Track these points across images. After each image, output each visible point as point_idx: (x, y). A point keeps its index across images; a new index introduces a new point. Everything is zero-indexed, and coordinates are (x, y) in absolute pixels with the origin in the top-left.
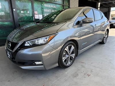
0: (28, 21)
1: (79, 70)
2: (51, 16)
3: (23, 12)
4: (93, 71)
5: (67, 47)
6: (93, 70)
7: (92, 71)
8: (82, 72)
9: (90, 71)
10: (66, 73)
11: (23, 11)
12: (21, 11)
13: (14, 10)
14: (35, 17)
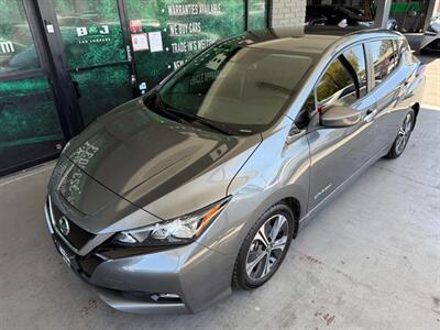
0: (108, 66)
1: (300, 296)
2: (207, 60)
3: (86, 33)
4: (344, 302)
5: (262, 229)
6: (344, 297)
7: (340, 302)
8: (307, 307)
9: (335, 300)
10: (258, 309)
11: (84, 29)
12: (78, 29)
13: (50, 29)
14: (134, 45)
